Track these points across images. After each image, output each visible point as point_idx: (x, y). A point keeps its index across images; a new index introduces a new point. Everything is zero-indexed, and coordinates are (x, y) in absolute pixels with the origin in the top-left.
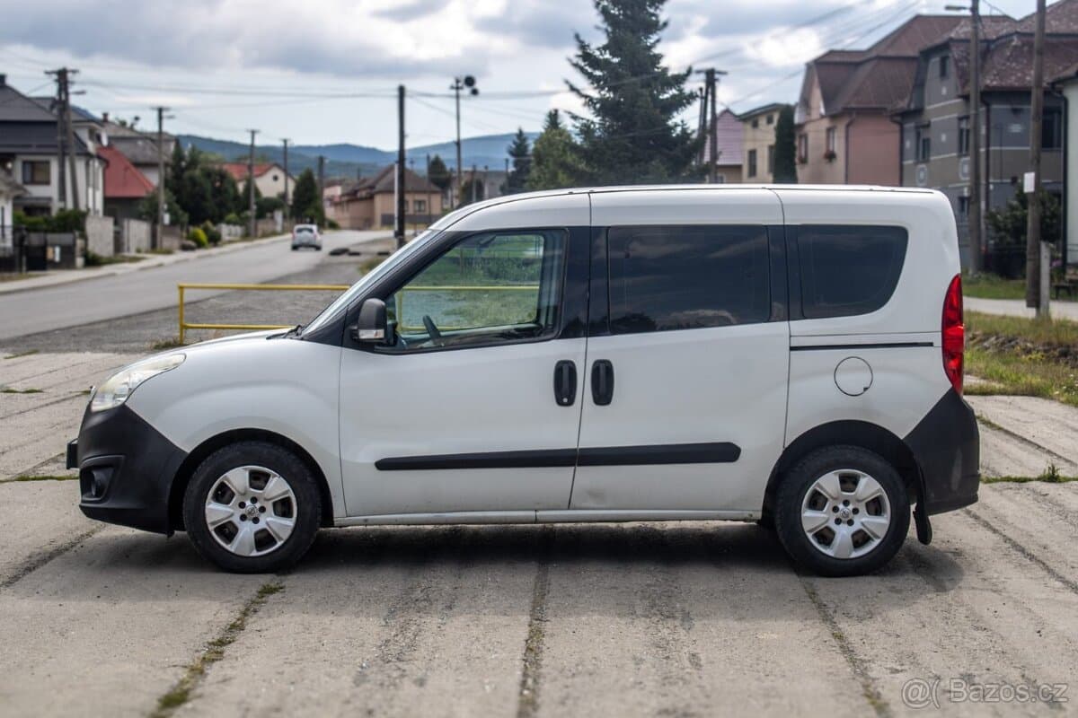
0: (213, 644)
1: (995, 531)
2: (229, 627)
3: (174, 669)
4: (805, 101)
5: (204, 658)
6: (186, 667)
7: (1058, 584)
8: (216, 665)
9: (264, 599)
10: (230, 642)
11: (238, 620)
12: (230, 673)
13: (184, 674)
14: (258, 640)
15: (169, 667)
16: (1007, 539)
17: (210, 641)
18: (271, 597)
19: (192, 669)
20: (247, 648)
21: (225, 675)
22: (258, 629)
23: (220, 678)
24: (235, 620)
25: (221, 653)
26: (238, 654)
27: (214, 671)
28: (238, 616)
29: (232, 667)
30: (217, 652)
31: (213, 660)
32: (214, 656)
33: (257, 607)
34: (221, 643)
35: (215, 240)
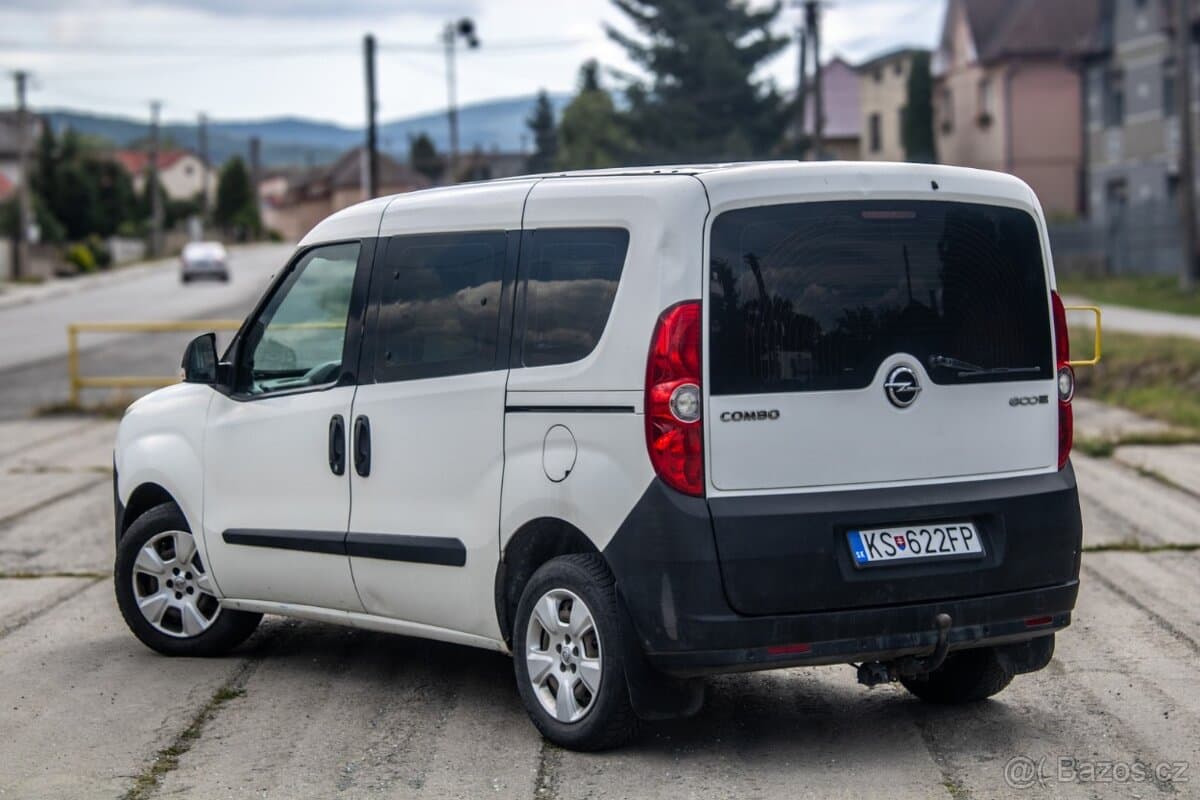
0: (164, 753)
1: (1140, 607)
2: (181, 735)
3: (121, 780)
4: (948, 44)
5: (155, 768)
6: (134, 777)
8: (171, 775)
9: (221, 705)
10: (184, 751)
11: (192, 727)
12: (187, 782)
13: (133, 785)
14: (218, 747)
15: (114, 777)
16: (1152, 616)
17: (160, 750)
18: (231, 703)
19: (142, 779)
20: (206, 756)
21: (183, 785)
22: (217, 735)
23: (179, 787)
24: (188, 728)
25: (175, 762)
26: (195, 763)
27: (168, 780)
28: (191, 723)
29: (190, 776)
30: (170, 761)
31: (167, 770)
32: (167, 765)
33: (214, 713)
34: (174, 751)
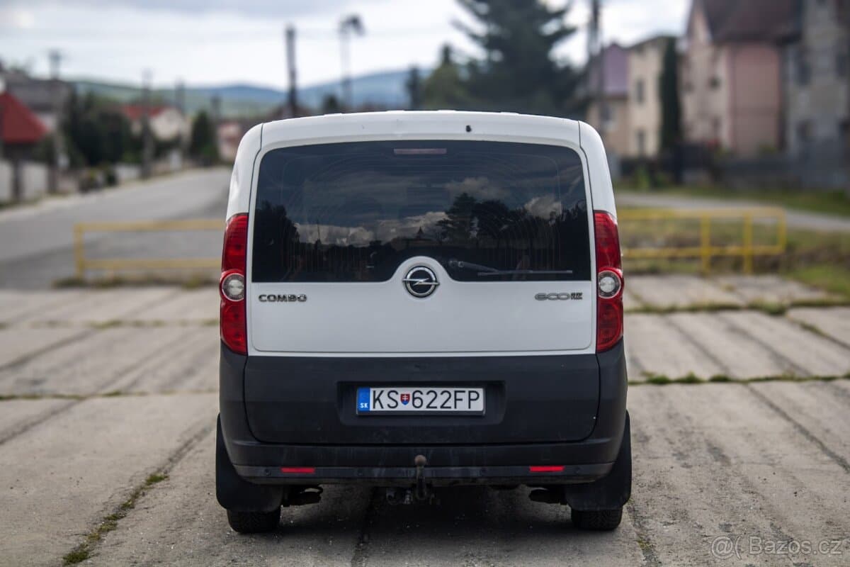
0: (109, 519)
1: (789, 419)
2: (121, 506)
3: (76, 537)
4: (690, 31)
5: (101, 529)
6: (86, 535)
7: (826, 458)
8: (110, 533)
9: (151, 486)
10: (122, 517)
11: (129, 501)
12: (121, 538)
13: (84, 541)
14: (146, 514)
15: (72, 535)
16: (797, 426)
17: (106, 516)
18: (159, 484)
19: (91, 537)
20: (136, 520)
21: (118, 540)
22: (146, 506)
23: (115, 542)
24: (126, 501)
25: (115, 525)
26: (128, 525)
27: (108, 538)
28: (129, 498)
29: (123, 534)
30: (111, 524)
31: (108, 530)
32: (109, 527)
33: (145, 492)
34: (115, 517)
35: (112, 181)
